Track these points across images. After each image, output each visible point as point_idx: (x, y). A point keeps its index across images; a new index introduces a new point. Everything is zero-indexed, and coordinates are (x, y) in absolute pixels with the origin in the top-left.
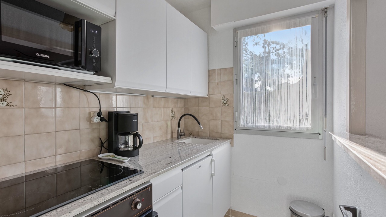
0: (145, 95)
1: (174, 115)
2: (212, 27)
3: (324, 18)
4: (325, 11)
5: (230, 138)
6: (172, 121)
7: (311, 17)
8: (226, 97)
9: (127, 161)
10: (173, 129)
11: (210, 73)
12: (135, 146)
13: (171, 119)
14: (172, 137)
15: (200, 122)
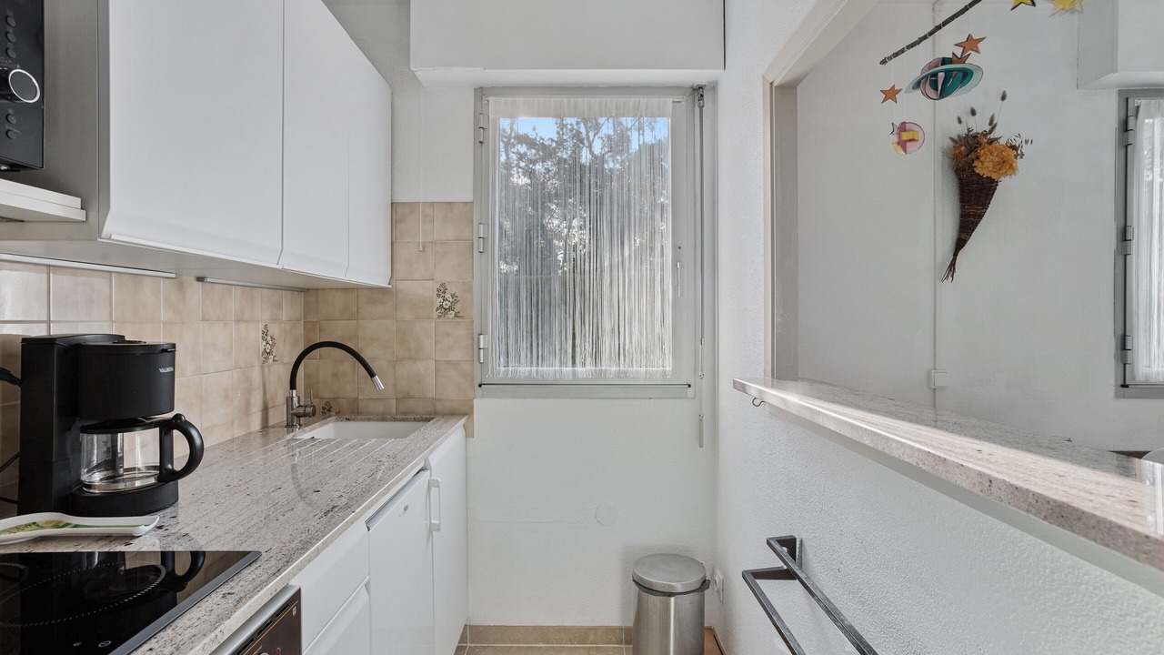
0: (174, 276)
1: (272, 346)
2: (414, 69)
3: (697, 109)
4: (698, 92)
5: (462, 412)
6: (266, 370)
7: (671, 100)
8: (451, 289)
9: (149, 532)
10: (268, 397)
11: (398, 213)
12: (169, 470)
13: (261, 362)
14: (265, 425)
15: (375, 370)
